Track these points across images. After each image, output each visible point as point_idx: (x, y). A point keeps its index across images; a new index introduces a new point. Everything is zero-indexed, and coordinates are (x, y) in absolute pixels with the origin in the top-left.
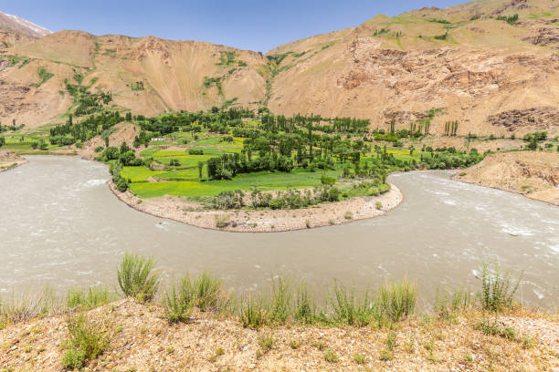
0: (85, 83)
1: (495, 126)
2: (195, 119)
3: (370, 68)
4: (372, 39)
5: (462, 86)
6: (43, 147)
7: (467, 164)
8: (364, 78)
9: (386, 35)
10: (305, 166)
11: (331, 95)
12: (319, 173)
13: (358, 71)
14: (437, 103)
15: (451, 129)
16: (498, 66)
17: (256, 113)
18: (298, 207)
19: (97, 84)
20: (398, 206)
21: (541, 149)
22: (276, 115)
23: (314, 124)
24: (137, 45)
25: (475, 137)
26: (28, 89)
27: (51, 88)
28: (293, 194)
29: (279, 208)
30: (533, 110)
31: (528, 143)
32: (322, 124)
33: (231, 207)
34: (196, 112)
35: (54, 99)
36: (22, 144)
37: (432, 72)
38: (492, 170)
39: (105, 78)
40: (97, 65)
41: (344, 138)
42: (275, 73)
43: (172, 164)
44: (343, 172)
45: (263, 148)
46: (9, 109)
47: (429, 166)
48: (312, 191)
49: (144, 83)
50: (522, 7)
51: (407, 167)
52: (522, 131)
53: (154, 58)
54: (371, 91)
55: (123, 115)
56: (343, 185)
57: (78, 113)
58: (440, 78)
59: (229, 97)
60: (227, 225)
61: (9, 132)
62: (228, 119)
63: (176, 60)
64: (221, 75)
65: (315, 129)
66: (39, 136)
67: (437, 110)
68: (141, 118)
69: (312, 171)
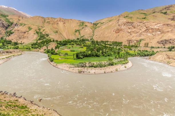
0: (41, 31)
1: (159, 44)
2: (72, 41)
3: (123, 27)
4: (124, 19)
5: (150, 32)
6: (29, 49)
7: (151, 55)
8: (121, 30)
9: (127, 17)
10: (104, 55)
11: (111, 35)
12: (108, 57)
13: (119, 28)
14: (142, 37)
15: (146, 45)
16: (161, 27)
17: (90, 40)
18: (102, 67)
19: (44, 31)
20: (131, 67)
21: (173, 51)
22: (95, 40)
23: (106, 43)
24: (56, 20)
25: (153, 47)
26: (25, 33)
27: (32, 32)
28: (100, 63)
29: (96, 67)
30: (171, 39)
31: (169, 49)
32: (109, 43)
33: (82, 67)
34: (72, 39)
35: (32, 36)
36: (23, 48)
37: (141, 28)
38: (159, 57)
39: (47, 29)
40: (45, 26)
41: (115, 47)
42: (95, 28)
43: (66, 54)
44: (115, 57)
45: (92, 50)
46: (20, 38)
47: (140, 55)
48: (106, 63)
49: (58, 31)
50: (168, 9)
51: (133, 56)
52: (167, 46)
53: (61, 24)
54: (123, 34)
55: (52, 40)
56: (115, 61)
57: (39, 39)
58: (144, 30)
59: (82, 35)
60: (81, 72)
61: (20, 45)
62: (82, 41)
63: (67, 24)
64: (80, 29)
65: (107, 45)
66: (28, 46)
67: (142, 39)
68: (57, 41)
69: (106, 57)
